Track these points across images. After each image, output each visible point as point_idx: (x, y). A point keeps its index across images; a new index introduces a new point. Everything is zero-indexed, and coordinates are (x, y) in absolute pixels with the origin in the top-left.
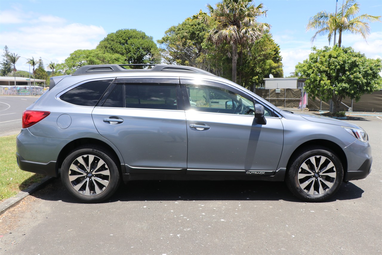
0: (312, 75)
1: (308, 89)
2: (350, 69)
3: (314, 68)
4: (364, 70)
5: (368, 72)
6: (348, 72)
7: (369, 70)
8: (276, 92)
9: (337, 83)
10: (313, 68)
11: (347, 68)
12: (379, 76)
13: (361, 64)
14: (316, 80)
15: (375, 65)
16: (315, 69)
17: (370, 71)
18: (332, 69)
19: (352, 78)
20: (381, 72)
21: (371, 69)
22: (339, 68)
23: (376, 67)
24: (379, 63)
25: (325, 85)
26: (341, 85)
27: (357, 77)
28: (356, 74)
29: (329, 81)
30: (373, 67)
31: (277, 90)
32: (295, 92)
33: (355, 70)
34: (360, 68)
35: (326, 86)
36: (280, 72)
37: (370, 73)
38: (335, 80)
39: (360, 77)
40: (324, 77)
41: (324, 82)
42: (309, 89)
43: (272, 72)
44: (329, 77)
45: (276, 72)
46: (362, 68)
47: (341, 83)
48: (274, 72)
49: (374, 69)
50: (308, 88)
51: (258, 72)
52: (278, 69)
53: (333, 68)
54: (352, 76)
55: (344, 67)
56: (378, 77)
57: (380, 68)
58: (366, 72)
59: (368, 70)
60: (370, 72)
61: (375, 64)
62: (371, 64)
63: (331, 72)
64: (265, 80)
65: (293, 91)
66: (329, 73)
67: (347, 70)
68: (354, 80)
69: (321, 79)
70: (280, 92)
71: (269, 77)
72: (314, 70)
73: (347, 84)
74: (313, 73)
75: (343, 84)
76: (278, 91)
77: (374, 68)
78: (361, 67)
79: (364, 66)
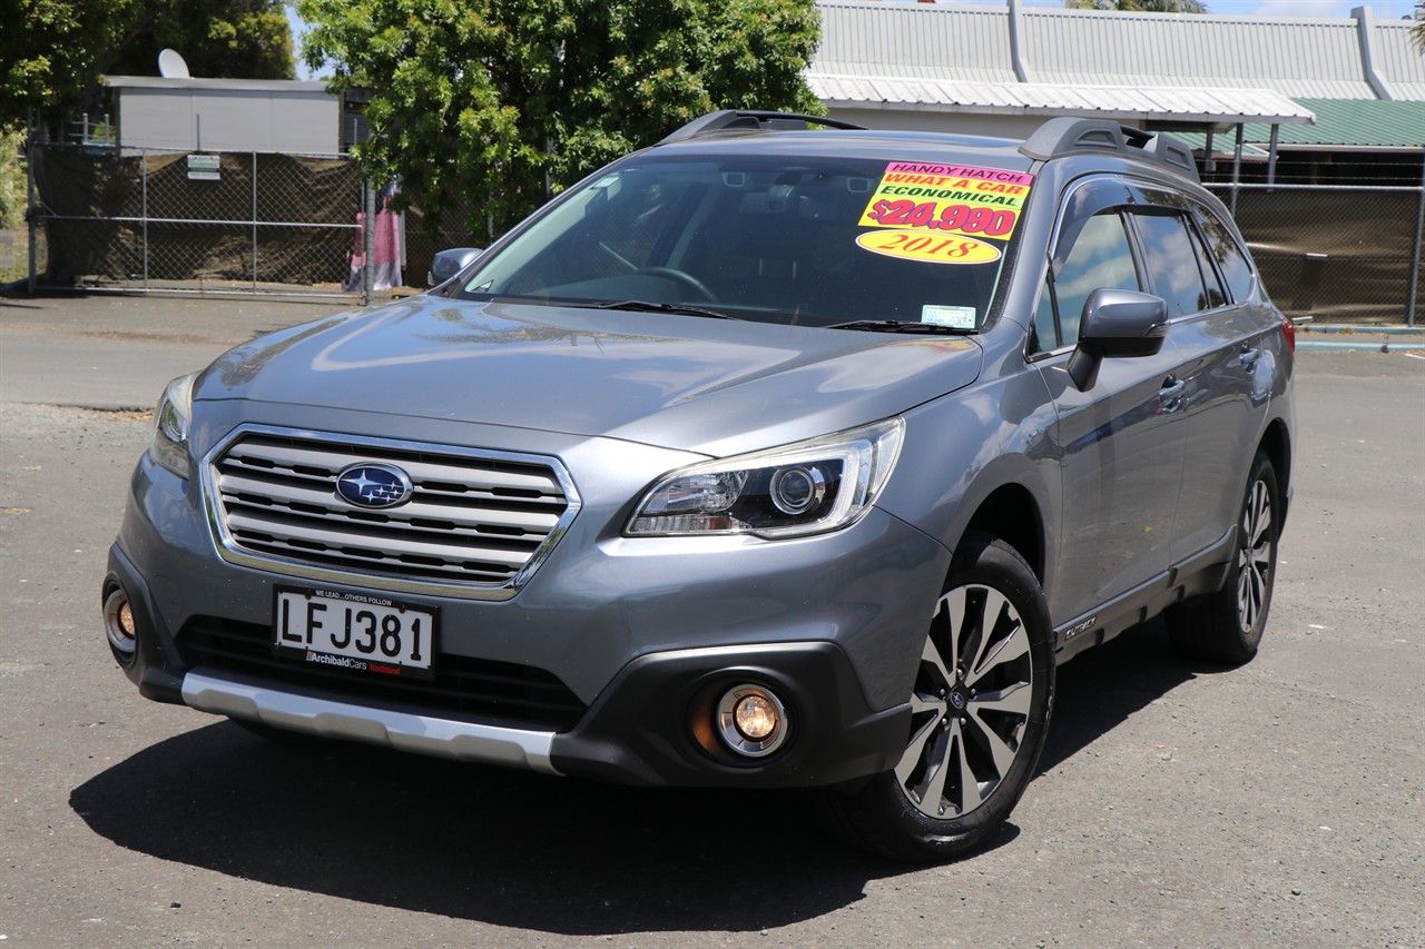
0: (405, 69)
1: (379, 163)
2: (638, 43)
3: (417, 23)
4: (717, 52)
5: (739, 64)
6: (623, 59)
7: (743, 54)
8: (191, 176)
9: (558, 126)
10: (414, 23)
11: (617, 33)
12: (806, 90)
13: (700, 12)
14: (428, 103)
15: (780, 25)
16: (423, 30)
17: (749, 56)
18: (527, 35)
19: (646, 98)
20: (809, 64)
21: (757, 45)
22: (570, 30)
23: (781, 37)
24: (799, 12)
25: (486, 139)
26: (585, 140)
27: (676, 93)
28: (669, 72)
29: (511, 112)
30: (769, 34)
31: (193, 161)
32: (318, 181)
33: (662, 45)
34: (694, 34)
35: (493, 142)
36: (269, 37)
37: (752, 72)
38: (552, 109)
39: (695, 95)
40: (481, 87)
41: (483, 114)
42: (391, 159)
43: (213, 34)
44: (513, 85)
45: (241, 36)
46: (707, 39)
47: (588, 128)
48: (229, 36)
49: (772, 47)
50: (383, 155)
51: (52, 26)
52: (253, 21)
53: (534, 30)
54: (645, 87)
55: (605, 26)
56: (799, 99)
57: (807, 43)
58: (727, 60)
59: (740, 53)
60: (750, 62)
61: (776, 18)
62: (756, 18)
63: (525, 55)
64: (118, 91)
65: (306, 172)
66: (514, 57)
67: (615, 48)
68: (657, 110)
69: (462, 100)
70: (217, 177)
71: (156, 72)
72: (415, 37)
73: (618, 135)
74: (410, 52)
75: (598, 134)
76: (205, 169)
77: (771, 39)
78: (700, 30)
79: (719, 25)
